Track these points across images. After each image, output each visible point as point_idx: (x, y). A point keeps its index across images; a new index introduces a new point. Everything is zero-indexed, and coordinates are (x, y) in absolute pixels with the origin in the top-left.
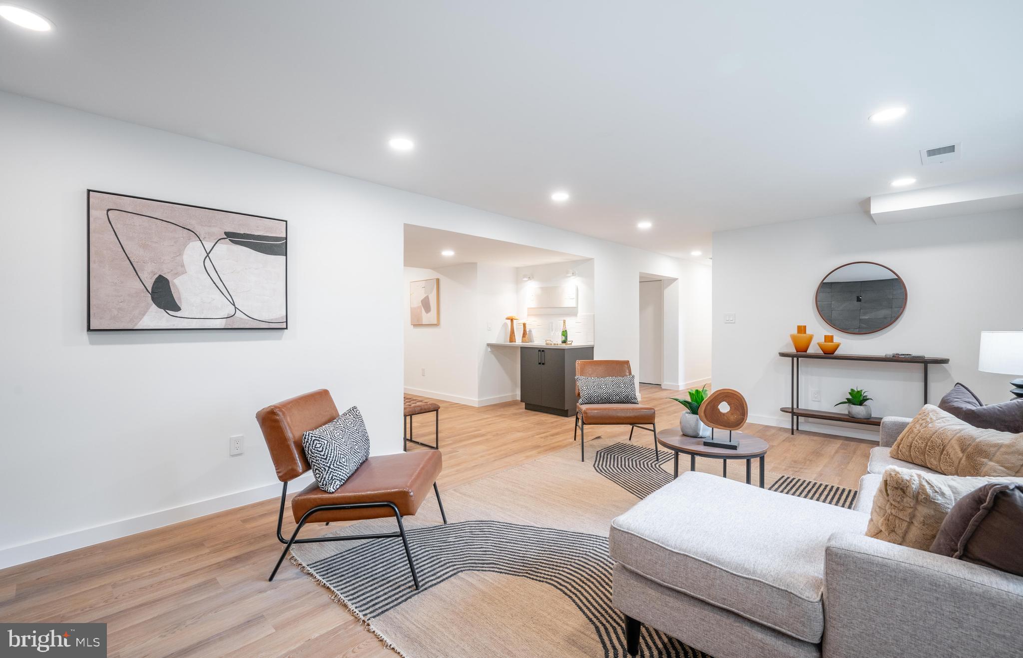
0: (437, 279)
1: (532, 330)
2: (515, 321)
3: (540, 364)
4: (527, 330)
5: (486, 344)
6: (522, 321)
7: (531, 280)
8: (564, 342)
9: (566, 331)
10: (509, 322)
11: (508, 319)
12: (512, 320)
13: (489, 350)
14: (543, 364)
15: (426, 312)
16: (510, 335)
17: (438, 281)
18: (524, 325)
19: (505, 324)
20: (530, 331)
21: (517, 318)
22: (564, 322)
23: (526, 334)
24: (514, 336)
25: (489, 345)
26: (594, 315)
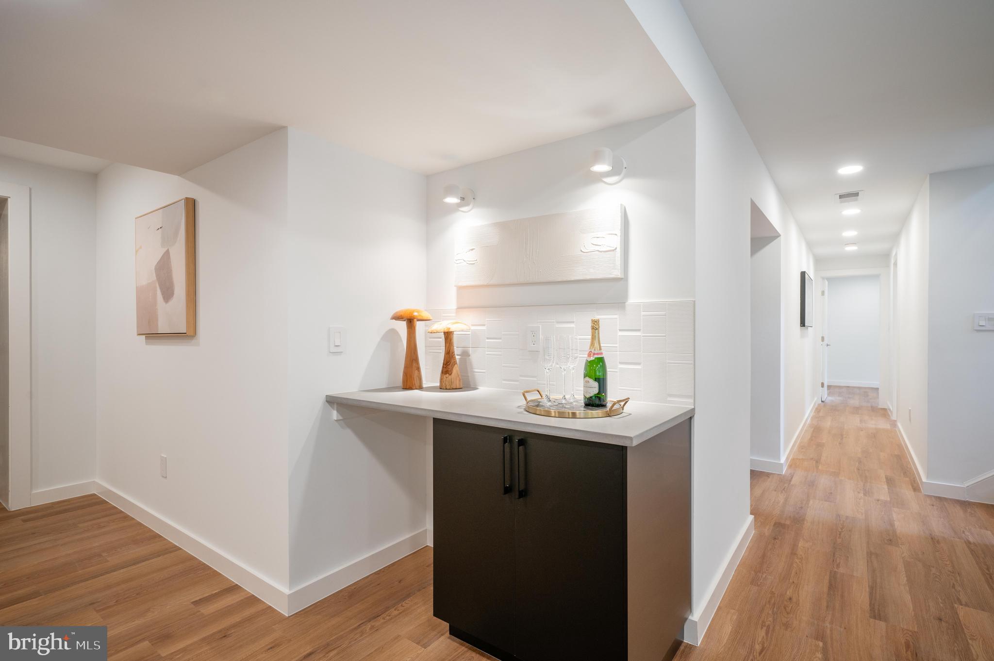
0: (187, 199)
1: (471, 351)
2: (419, 326)
3: (507, 490)
4: (457, 351)
5: (323, 398)
6: (441, 326)
7: (467, 205)
8: (595, 402)
9: (601, 360)
10: (402, 327)
11: (398, 317)
12: (410, 321)
13: (335, 415)
14: (523, 494)
15: (164, 298)
16: (406, 367)
17: (191, 206)
18: (448, 335)
19: (393, 332)
20: (465, 354)
21: (425, 315)
22: (595, 326)
23: (455, 363)
24: (418, 369)
25: (332, 401)
26: (694, 301)
